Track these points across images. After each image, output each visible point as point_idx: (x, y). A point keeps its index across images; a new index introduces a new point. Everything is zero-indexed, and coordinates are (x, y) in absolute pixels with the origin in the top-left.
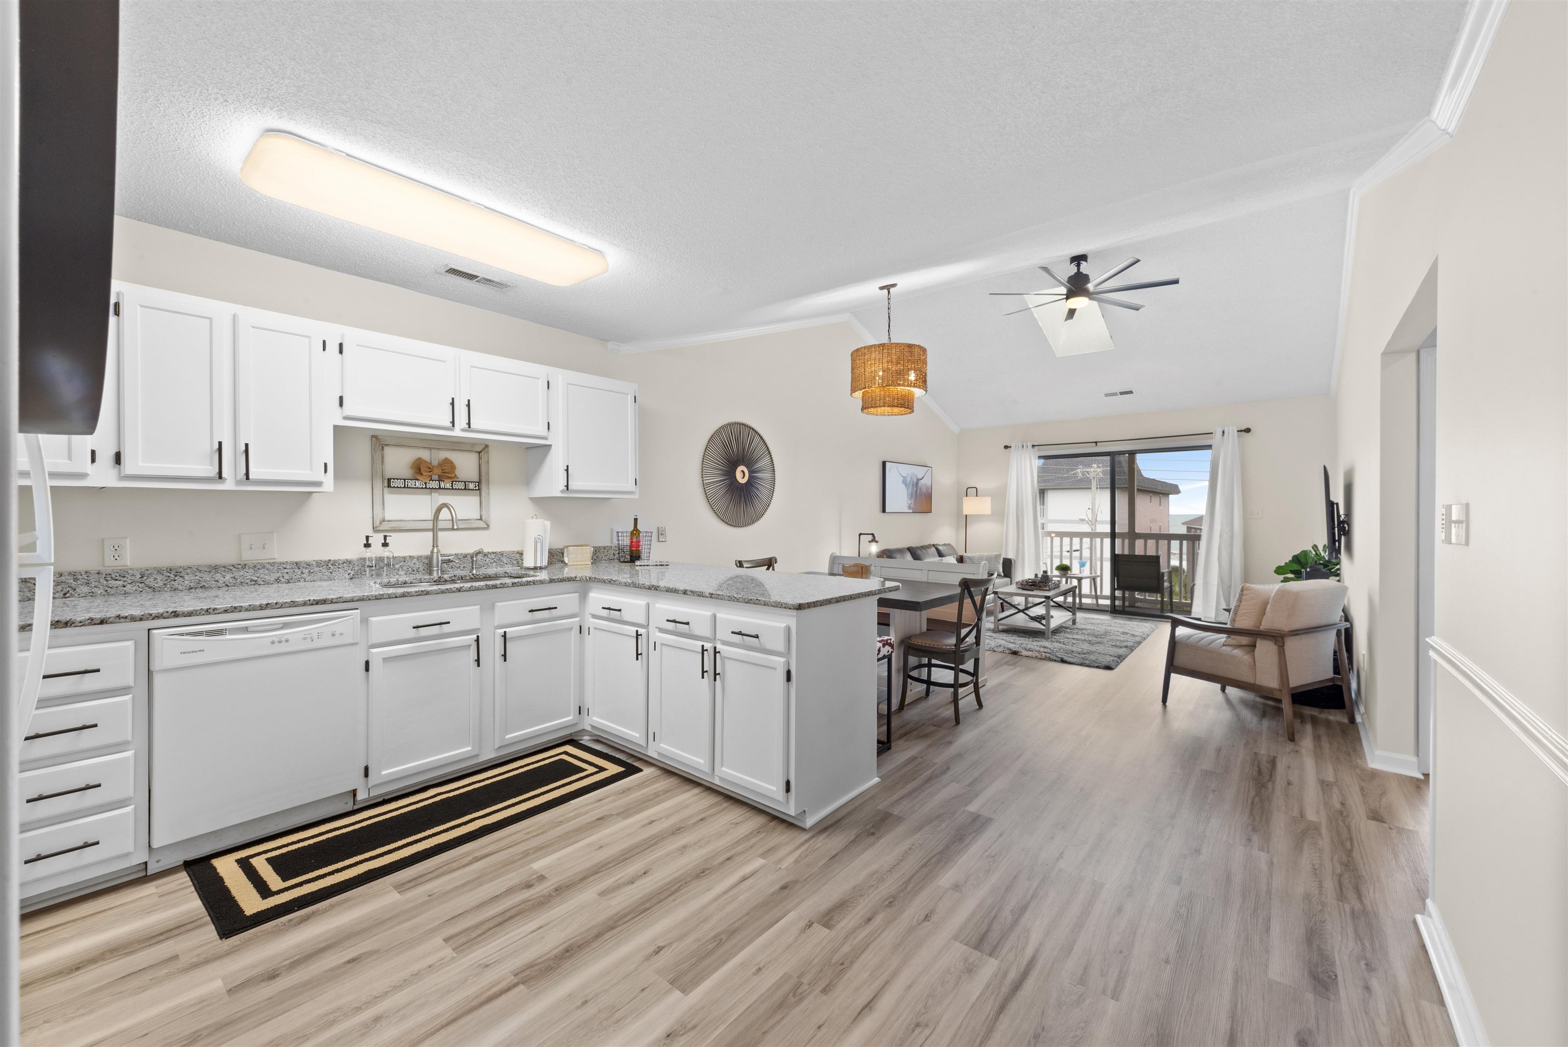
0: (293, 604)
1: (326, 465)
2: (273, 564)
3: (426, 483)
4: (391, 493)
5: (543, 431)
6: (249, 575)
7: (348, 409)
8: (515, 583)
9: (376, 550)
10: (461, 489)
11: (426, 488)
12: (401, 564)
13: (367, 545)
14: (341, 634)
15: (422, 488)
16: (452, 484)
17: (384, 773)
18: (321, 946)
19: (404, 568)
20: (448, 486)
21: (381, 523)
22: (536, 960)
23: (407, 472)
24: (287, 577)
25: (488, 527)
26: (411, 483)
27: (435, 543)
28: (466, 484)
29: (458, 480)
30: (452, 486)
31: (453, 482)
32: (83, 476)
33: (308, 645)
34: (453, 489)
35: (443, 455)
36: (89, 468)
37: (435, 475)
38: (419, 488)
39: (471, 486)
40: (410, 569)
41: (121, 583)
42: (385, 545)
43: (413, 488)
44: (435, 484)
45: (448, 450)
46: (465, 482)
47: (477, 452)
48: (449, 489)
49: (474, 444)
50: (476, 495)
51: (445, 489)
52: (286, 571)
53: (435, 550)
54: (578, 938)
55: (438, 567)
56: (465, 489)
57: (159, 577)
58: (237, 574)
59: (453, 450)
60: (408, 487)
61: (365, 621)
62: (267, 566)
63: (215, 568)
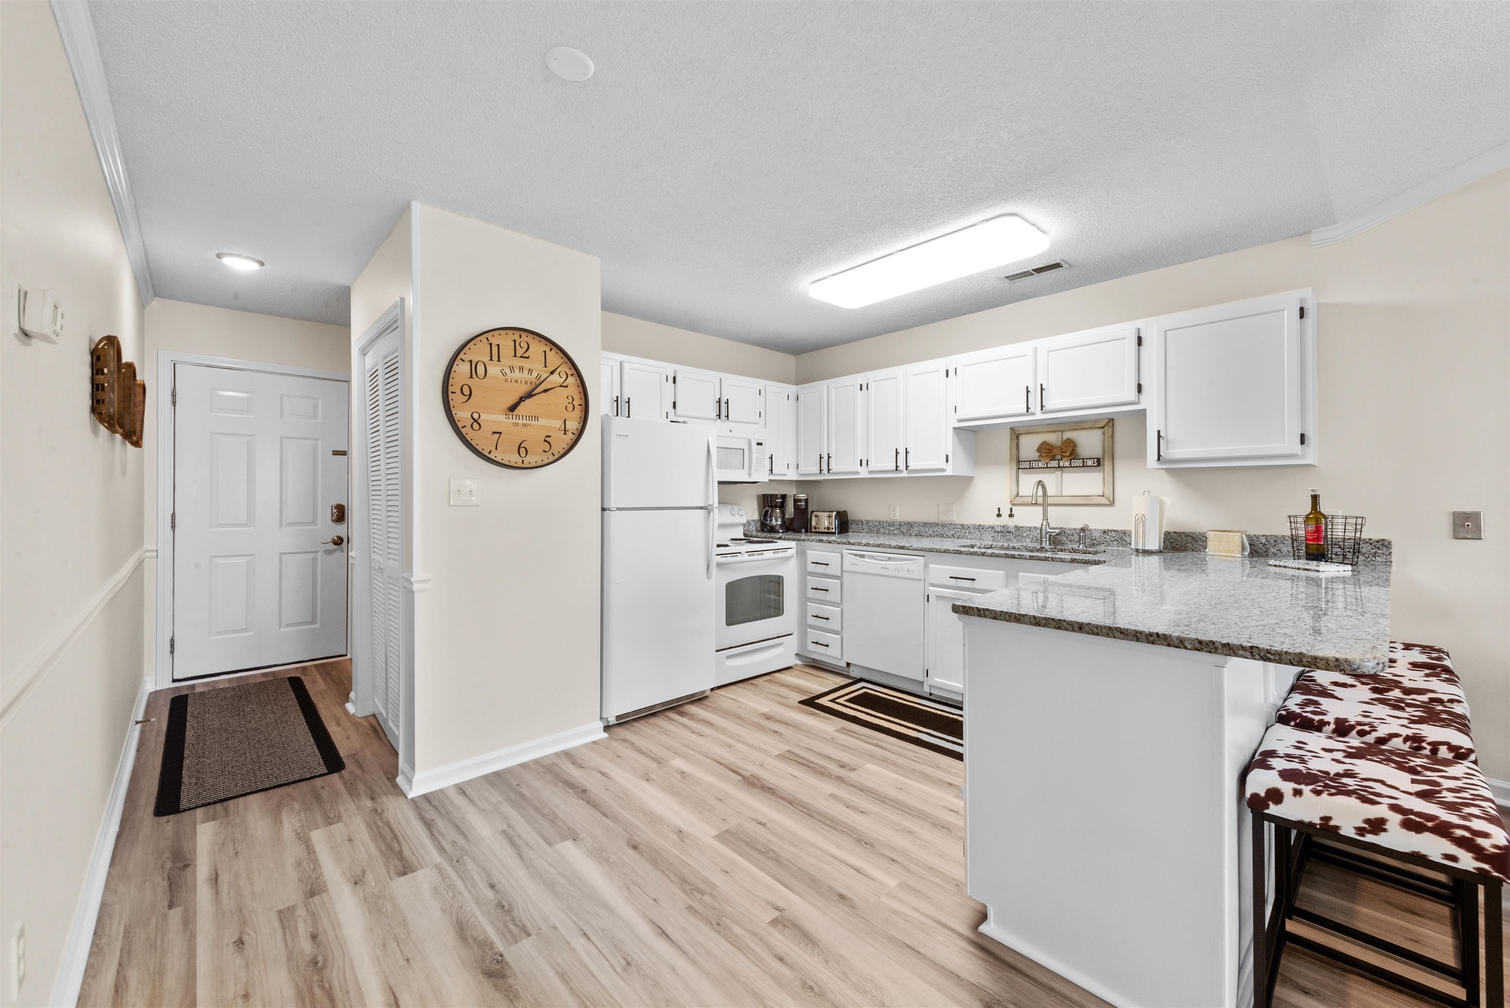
0: (890, 547)
1: (947, 456)
2: (950, 524)
3: (1047, 464)
4: (1024, 473)
5: (1132, 395)
6: (939, 530)
7: (961, 415)
8: (1033, 557)
9: (1005, 520)
10: (1080, 466)
11: (1047, 467)
12: (1028, 533)
13: (999, 515)
14: (912, 571)
15: (1044, 468)
16: (1070, 462)
17: (936, 679)
18: (790, 723)
19: (1030, 537)
20: (1067, 464)
21: (1014, 498)
22: (762, 779)
23: (1035, 455)
24: (958, 534)
25: (1112, 503)
26: (1034, 465)
27: (1045, 517)
28: (1084, 462)
29: (1077, 458)
30: (1070, 464)
31: (1071, 460)
32: (857, 473)
33: (908, 575)
34: (1071, 467)
35: (1067, 435)
36: (859, 469)
37: (1058, 455)
38: (1041, 468)
39: (1090, 463)
40: (1034, 538)
41: (892, 528)
42: (1011, 516)
43: (1036, 468)
44: (1054, 464)
45: (1070, 430)
46: (1083, 459)
47: (1100, 428)
48: (1068, 467)
49: (1096, 421)
50: (1100, 472)
51: (1063, 467)
52: (957, 530)
53: (1044, 523)
54: (781, 790)
55: (1046, 538)
56: (1083, 466)
57: (906, 527)
58: (935, 529)
59: (1075, 430)
60: (1032, 468)
61: (926, 566)
62: (948, 525)
63: (925, 524)
